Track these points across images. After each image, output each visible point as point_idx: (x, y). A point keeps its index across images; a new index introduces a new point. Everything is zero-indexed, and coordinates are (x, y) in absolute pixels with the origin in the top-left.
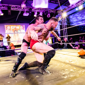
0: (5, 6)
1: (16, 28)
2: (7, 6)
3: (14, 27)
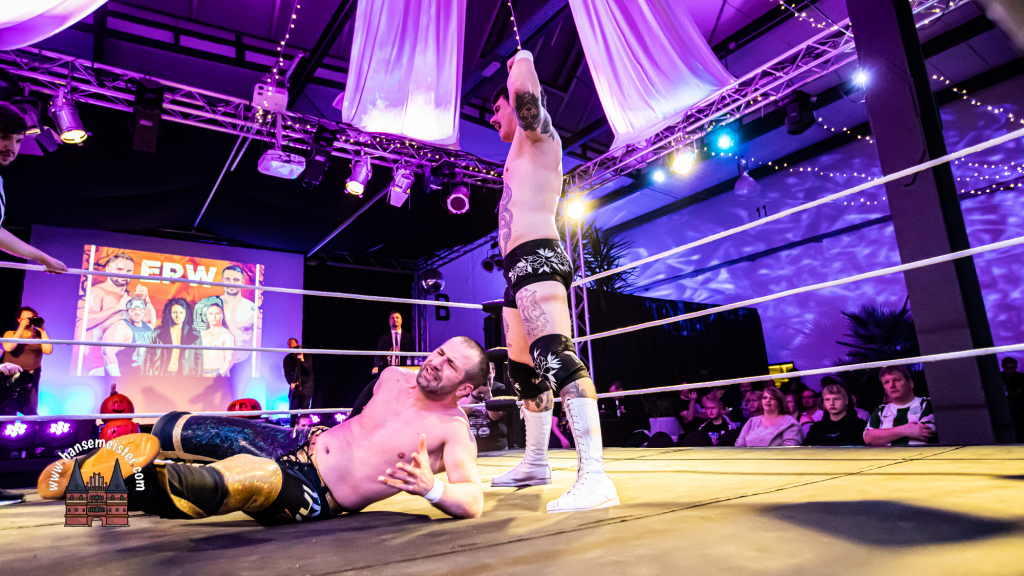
0: (117, 77)
1: (184, 276)
2: (132, 80)
3: (168, 266)
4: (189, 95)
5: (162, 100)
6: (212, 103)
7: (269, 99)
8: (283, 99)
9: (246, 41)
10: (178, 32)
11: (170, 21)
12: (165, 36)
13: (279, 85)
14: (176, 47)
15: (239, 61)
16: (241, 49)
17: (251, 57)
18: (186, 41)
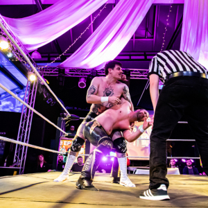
4: (136, 71)
5: (130, 74)
9: (147, 53)
10: (130, 56)
11: (128, 53)
12: (127, 57)
14: (130, 60)
15: (146, 59)
16: (145, 56)
17: (148, 57)
18: (133, 57)
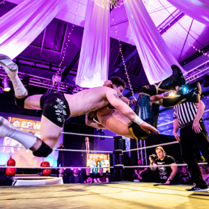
1: (32, 126)
2: (23, 75)
4: (36, 78)
5: (29, 80)
6: (42, 80)
7: (56, 79)
8: (60, 79)
9: (52, 64)
10: (35, 63)
12: (32, 64)
13: (59, 75)
14: (35, 66)
15: (50, 69)
17: (53, 68)
18: (37, 65)
